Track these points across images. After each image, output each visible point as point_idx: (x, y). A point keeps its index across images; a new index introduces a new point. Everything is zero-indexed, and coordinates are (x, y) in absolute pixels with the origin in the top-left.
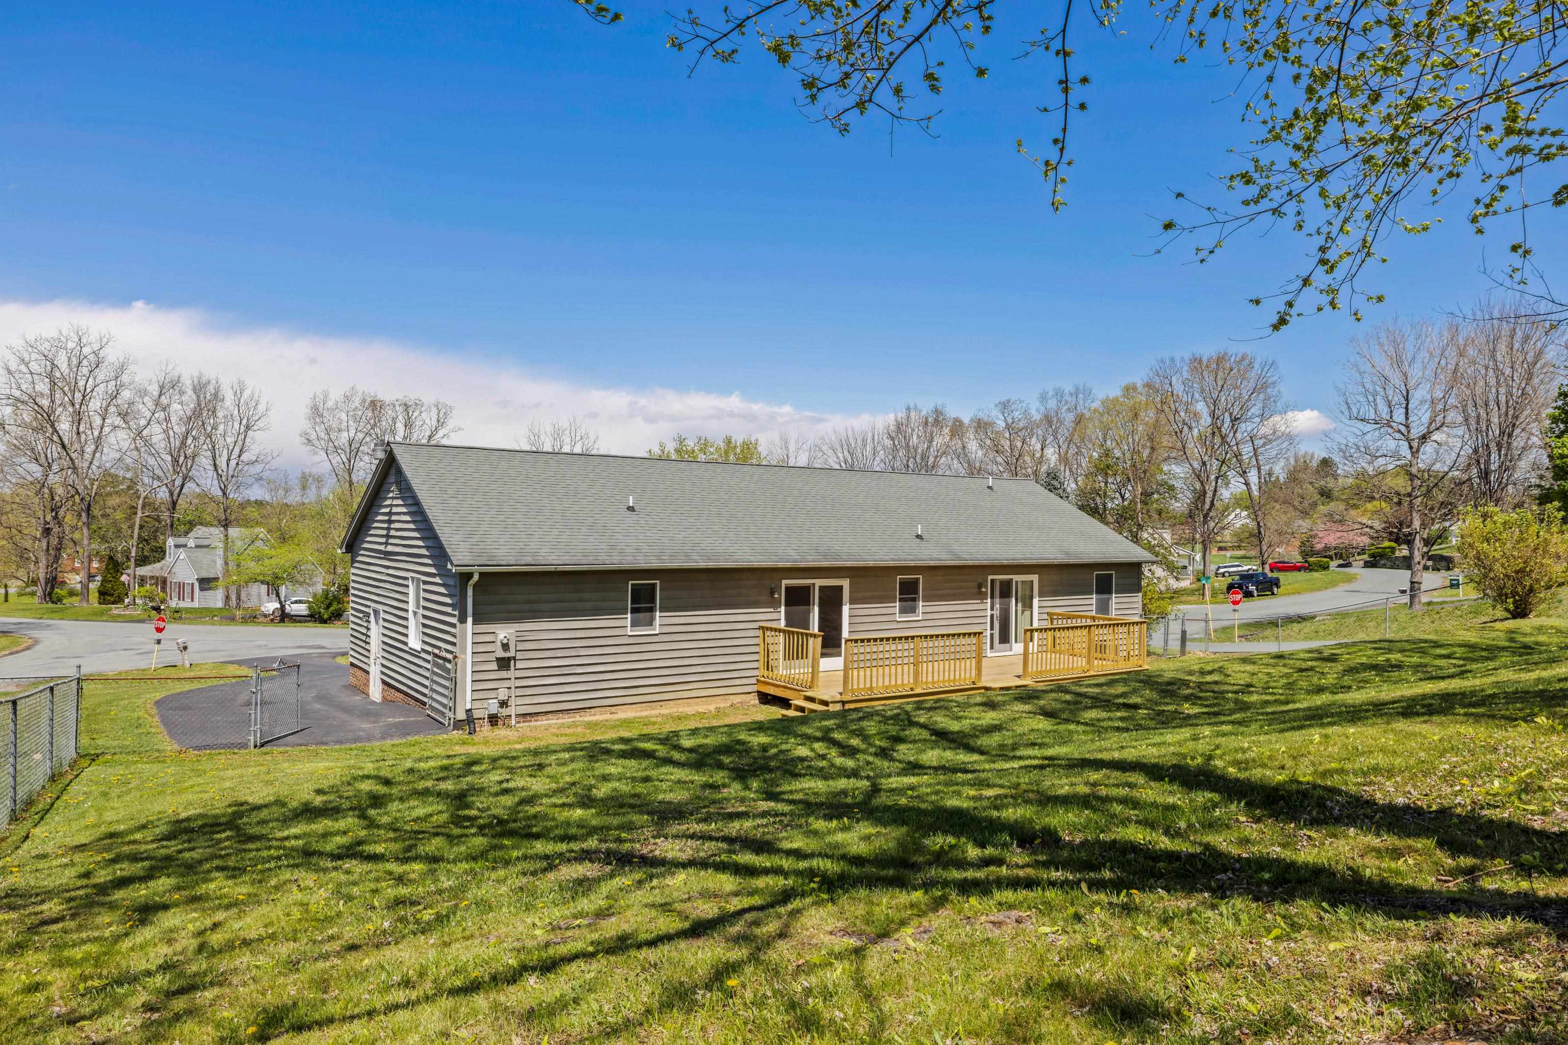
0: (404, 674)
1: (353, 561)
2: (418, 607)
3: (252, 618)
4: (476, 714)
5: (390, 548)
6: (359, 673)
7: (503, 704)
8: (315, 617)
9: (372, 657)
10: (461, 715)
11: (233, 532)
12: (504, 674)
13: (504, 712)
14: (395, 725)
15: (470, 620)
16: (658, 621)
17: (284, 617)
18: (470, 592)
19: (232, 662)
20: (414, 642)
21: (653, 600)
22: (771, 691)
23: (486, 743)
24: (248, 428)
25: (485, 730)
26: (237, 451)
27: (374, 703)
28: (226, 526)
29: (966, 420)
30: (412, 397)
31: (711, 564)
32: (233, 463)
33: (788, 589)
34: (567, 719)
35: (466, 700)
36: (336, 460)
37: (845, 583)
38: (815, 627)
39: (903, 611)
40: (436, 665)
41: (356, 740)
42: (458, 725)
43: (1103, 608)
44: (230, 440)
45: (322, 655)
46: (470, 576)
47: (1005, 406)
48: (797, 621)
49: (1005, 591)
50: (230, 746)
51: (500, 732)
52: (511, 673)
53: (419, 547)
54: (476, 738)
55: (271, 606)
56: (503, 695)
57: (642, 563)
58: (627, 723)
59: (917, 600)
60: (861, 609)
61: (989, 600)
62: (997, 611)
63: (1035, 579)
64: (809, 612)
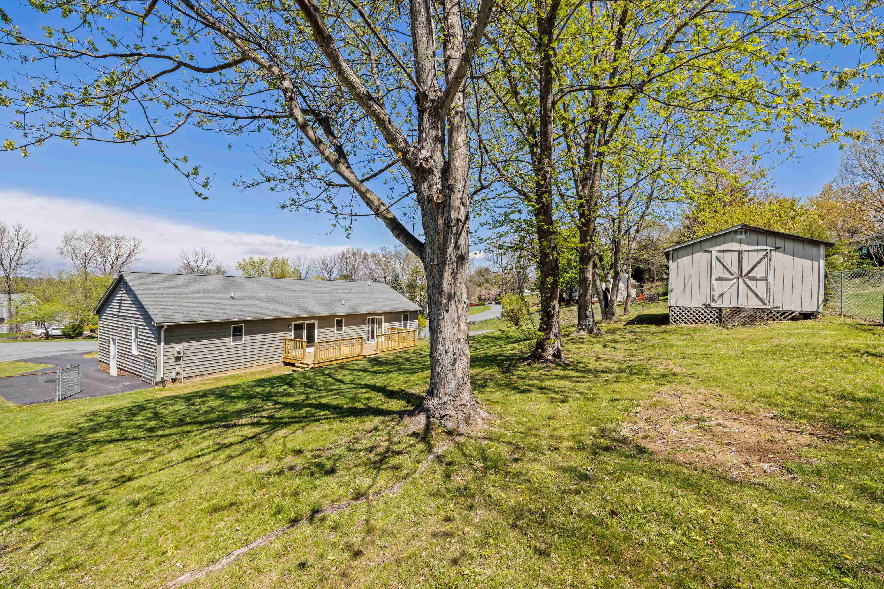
0: (128, 364)
1: (100, 318)
2: (136, 337)
3: (28, 337)
4: (166, 379)
5: (121, 314)
6: (104, 365)
7: (178, 374)
8: (67, 336)
9: (112, 358)
10: (159, 380)
11: (13, 296)
12: (178, 363)
13: (178, 377)
14: (127, 386)
15: (163, 343)
16: (243, 339)
17: (48, 336)
18: (162, 332)
19: (22, 361)
20: (135, 351)
21: (241, 331)
22: (288, 361)
23: (171, 389)
24: (23, 247)
25: (170, 385)
26: (16, 257)
27: (113, 377)
28: (9, 294)
29: (369, 253)
30: (120, 235)
31: (265, 318)
32: (13, 264)
33: (295, 325)
34: (206, 377)
35: (161, 374)
36: (77, 262)
37: (316, 322)
38: (305, 339)
39: (337, 330)
40: (147, 361)
41: (109, 394)
42: (157, 384)
43: (405, 326)
44: (12, 253)
45: (74, 355)
46: (163, 327)
47: (383, 249)
48: (298, 336)
49: (373, 321)
50: (45, 402)
51: (177, 385)
52: (182, 362)
53: (136, 313)
54: (167, 388)
55: (40, 331)
56: (178, 371)
57: (237, 318)
58: (231, 377)
59: (342, 326)
60: (322, 330)
61: (367, 325)
62: (370, 328)
63: (383, 317)
64: (303, 332)
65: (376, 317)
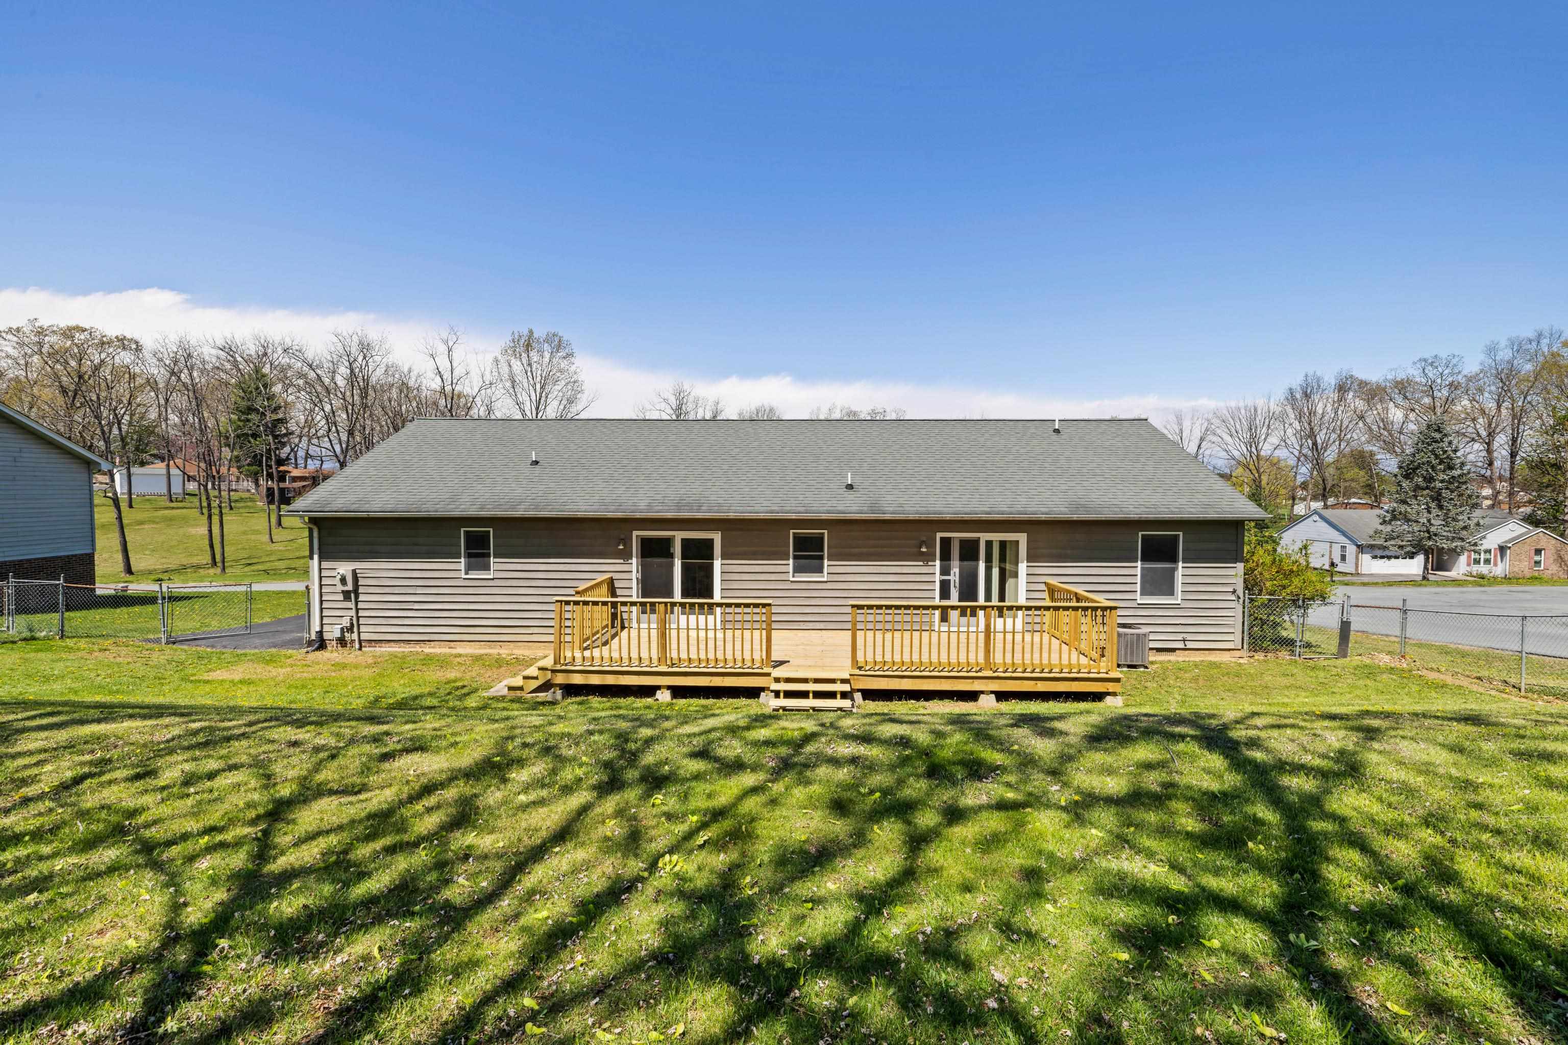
4: (326, 636)
7: (349, 630)
12: (348, 604)
13: (350, 636)
15: (316, 557)
16: (492, 566)
18: (316, 534)
21: (487, 546)
25: (334, 649)
33: (641, 540)
34: (407, 649)
35: (316, 624)
37: (717, 537)
38: (678, 584)
48: (655, 573)
49: (970, 551)
52: (353, 605)
56: (346, 622)
57: (474, 510)
59: (821, 558)
60: (738, 565)
61: (938, 563)
62: (954, 577)
63: (1022, 538)
64: (672, 565)
65: (984, 537)
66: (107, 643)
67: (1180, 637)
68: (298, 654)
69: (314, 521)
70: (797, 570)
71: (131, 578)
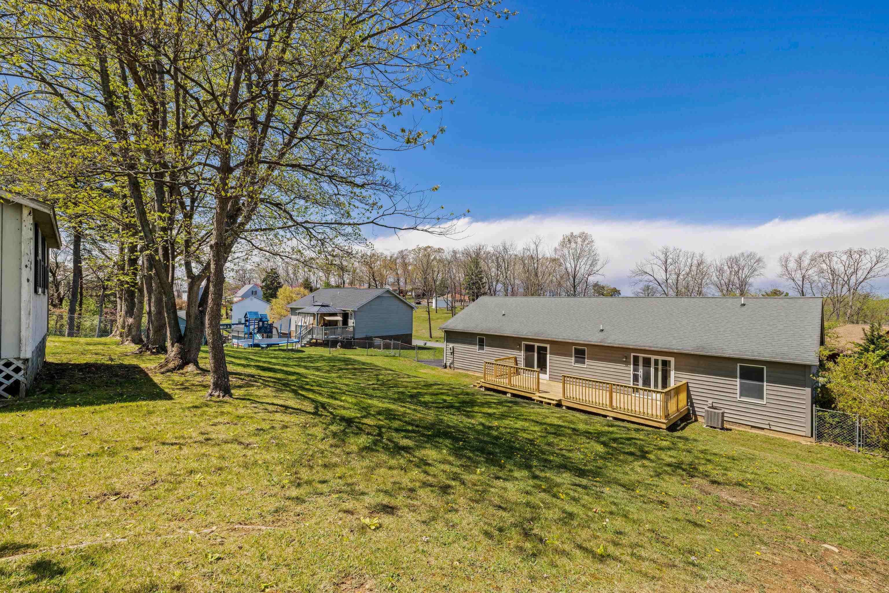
7: (451, 364)
12: (451, 356)
16: (485, 349)
21: (483, 343)
25: (448, 369)
33: (526, 345)
35: (445, 361)
37: (548, 346)
38: (535, 361)
49: (647, 363)
56: (451, 361)
59: (584, 358)
60: (555, 358)
61: (632, 366)
62: (640, 373)
63: (672, 360)
64: (534, 355)
65: (653, 357)
66: (406, 359)
67: (767, 422)
68: (439, 368)
69: (446, 331)
70: (576, 362)
71: (431, 339)
